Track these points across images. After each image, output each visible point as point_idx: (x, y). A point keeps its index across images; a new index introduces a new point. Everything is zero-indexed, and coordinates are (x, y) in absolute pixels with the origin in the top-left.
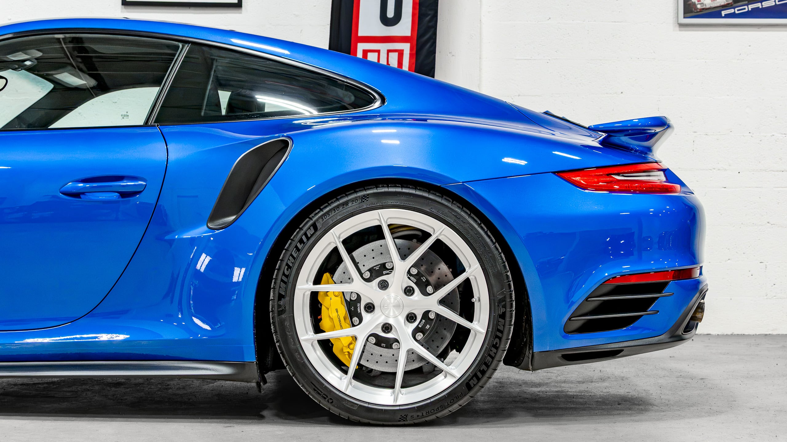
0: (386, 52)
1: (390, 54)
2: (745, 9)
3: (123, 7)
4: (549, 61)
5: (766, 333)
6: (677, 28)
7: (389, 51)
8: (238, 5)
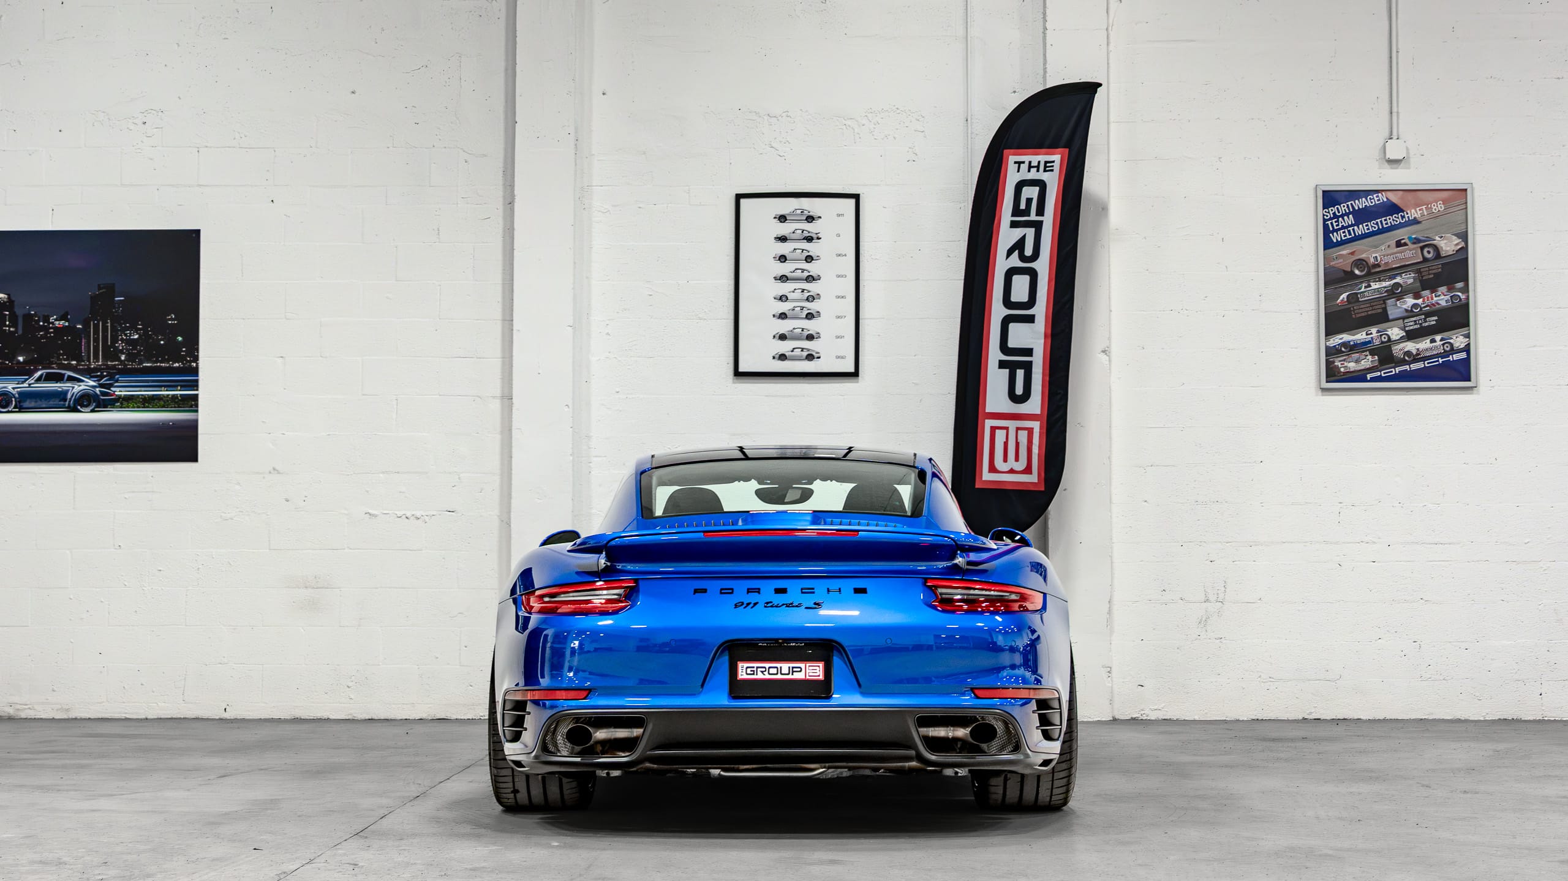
0: (1015, 429)
1: (1019, 432)
2: (1392, 372)
3: (735, 377)
5: (1421, 718)
6: (1320, 392)
7: (1018, 429)
8: (855, 374)
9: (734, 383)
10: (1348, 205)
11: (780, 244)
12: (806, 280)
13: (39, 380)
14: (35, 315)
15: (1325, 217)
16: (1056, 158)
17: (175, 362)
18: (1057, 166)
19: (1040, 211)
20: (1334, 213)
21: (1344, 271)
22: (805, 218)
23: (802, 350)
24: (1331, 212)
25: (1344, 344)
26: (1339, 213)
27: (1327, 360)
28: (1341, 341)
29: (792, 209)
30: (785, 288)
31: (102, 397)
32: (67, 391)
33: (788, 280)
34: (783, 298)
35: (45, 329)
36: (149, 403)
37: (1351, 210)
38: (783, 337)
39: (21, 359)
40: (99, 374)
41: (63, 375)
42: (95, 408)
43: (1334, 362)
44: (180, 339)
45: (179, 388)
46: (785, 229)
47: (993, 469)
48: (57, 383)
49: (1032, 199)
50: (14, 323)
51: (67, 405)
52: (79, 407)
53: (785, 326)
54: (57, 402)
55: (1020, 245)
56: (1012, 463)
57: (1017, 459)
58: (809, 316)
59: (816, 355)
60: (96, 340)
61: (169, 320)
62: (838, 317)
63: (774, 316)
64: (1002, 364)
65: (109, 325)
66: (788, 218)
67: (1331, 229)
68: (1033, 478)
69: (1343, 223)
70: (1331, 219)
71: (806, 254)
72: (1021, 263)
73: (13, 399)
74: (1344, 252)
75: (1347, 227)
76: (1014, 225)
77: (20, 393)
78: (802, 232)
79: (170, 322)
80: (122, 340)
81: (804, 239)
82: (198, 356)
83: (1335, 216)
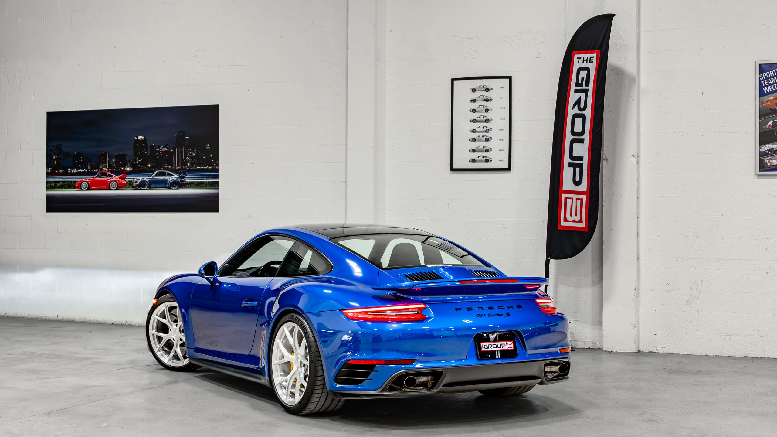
0: (575, 199)
3: (451, 171)
4: (679, 197)
6: (756, 177)
7: (577, 199)
8: (509, 169)
9: (451, 174)
10: (774, 72)
11: (473, 103)
12: (485, 121)
13: (156, 175)
14: (155, 146)
15: (761, 79)
16: (594, 55)
17: (209, 167)
18: (595, 60)
19: (588, 84)
20: (766, 77)
21: (771, 109)
22: (485, 90)
23: (483, 157)
24: (764, 76)
25: (770, 150)
26: (768, 76)
27: (760, 159)
28: (768, 148)
29: (478, 86)
30: (475, 126)
31: (181, 183)
32: (167, 180)
33: (476, 121)
34: (474, 131)
35: (159, 152)
36: (199, 185)
37: (776, 74)
38: (474, 151)
39: (149, 165)
40: (179, 172)
41: (165, 173)
42: (178, 187)
43: (764, 160)
44: (211, 155)
45: (211, 178)
46: (475, 95)
47: (566, 220)
48: (163, 176)
49: (584, 77)
50: (147, 150)
51: (167, 186)
52: (172, 187)
53: (475, 145)
54: (163, 185)
55: (578, 102)
56: (574, 218)
57: (576, 215)
58: (487, 140)
59: (490, 160)
60: (178, 157)
61: (207, 147)
62: (501, 140)
63: (469, 140)
64: (570, 165)
65: (183, 149)
66: (476, 90)
67: (764, 85)
68: (583, 225)
69: (771, 82)
70: (764, 80)
71: (485, 108)
72: (579, 111)
73: (147, 184)
74: (771, 98)
75: (773, 84)
76: (576, 91)
77: (149, 181)
78: (483, 97)
79: (207, 148)
80: (188, 156)
81: (484, 100)
82: (218, 163)
83: (766, 78)
